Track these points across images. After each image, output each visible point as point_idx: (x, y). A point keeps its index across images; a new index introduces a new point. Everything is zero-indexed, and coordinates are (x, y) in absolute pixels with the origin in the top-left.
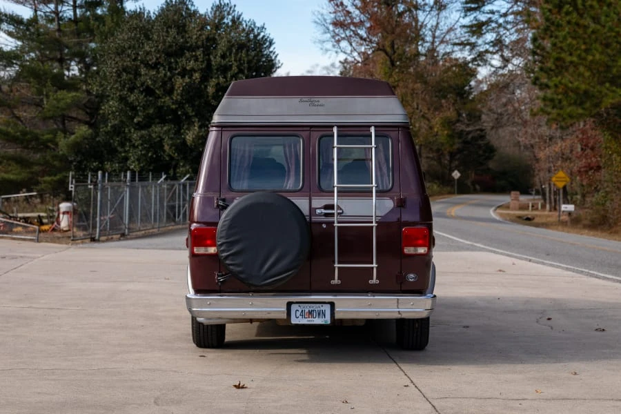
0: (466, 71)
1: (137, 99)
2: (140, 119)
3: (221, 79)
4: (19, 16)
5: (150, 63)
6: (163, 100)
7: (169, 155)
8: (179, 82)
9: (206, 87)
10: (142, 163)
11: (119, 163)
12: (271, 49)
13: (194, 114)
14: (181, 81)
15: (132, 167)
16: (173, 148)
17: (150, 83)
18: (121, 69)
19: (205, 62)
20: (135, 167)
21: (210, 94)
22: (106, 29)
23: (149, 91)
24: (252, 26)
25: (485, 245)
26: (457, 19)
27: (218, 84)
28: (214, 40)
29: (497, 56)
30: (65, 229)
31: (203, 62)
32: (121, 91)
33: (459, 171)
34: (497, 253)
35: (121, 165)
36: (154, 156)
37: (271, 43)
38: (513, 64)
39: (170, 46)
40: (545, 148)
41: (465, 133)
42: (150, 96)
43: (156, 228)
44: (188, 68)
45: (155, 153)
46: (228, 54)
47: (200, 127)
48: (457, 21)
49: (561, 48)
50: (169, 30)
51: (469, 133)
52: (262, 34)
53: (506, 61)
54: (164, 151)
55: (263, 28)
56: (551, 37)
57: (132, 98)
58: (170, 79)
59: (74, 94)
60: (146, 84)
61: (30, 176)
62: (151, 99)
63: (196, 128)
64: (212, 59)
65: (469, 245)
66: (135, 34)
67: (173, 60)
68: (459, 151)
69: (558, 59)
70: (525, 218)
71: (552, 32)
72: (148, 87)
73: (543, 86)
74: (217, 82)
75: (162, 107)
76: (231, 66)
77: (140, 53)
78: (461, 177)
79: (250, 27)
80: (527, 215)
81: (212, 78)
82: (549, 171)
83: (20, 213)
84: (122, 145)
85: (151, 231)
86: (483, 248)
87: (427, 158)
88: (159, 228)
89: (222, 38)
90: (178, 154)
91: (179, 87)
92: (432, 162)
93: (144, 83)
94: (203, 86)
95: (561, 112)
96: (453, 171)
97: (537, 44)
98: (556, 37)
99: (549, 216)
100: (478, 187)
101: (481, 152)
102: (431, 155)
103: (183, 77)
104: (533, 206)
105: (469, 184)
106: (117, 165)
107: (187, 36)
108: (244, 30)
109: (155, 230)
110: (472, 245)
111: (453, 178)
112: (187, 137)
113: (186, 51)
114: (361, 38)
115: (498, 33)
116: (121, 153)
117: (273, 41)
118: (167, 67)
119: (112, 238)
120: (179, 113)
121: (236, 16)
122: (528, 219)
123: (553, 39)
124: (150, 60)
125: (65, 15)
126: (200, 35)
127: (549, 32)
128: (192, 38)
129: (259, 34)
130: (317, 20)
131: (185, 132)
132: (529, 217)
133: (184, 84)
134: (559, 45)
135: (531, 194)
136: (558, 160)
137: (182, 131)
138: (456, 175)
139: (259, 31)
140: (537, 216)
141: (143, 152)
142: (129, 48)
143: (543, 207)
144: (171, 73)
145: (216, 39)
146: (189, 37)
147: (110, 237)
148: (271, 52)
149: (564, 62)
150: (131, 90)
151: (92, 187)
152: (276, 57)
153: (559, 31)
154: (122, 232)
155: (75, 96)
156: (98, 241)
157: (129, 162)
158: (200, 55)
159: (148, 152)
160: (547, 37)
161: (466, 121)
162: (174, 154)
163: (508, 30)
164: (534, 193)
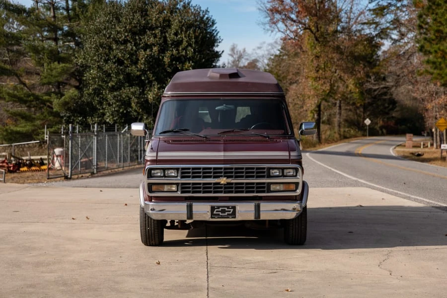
0: (372, 44)
1: (111, 68)
2: (113, 84)
3: (175, 52)
4: (22, 6)
5: (120, 40)
6: (130, 69)
7: (135, 111)
8: (143, 55)
9: (163, 57)
10: (116, 116)
11: (98, 118)
12: (214, 28)
13: (154, 78)
14: (143, 53)
15: (108, 120)
16: (139, 105)
17: (120, 55)
18: (98, 45)
19: (162, 38)
20: (110, 120)
21: (167, 63)
22: (89, 14)
23: (120, 62)
24: (199, 10)
25: (367, 181)
26: (366, 5)
27: (172, 55)
28: (169, 21)
29: (395, 32)
30: (58, 168)
31: (160, 38)
32: (98, 62)
33: (370, 119)
34: (373, 188)
35: (100, 119)
36: (125, 112)
37: (213, 23)
38: (408, 38)
39: (136, 27)
40: (432, 101)
41: (373, 90)
42: (121, 66)
43: (121, 167)
44: (149, 43)
45: (125, 109)
46: (179, 32)
47: (159, 89)
48: (367, 7)
49: (440, 22)
50: (135, 14)
51: (375, 90)
52: (206, 16)
53: (402, 35)
54: (132, 108)
55: (207, 11)
56: (433, 13)
57: (106, 67)
58: (136, 51)
59: (64, 65)
60: (117, 56)
61: (33, 128)
62: (121, 68)
63: (156, 89)
64: (168, 36)
65: (353, 180)
66: (109, 18)
67: (137, 38)
68: (370, 104)
69: (438, 31)
70: (416, 154)
71: (433, 10)
72: (119, 59)
73: (428, 53)
74: (171, 53)
75: (130, 74)
76: (182, 41)
77: (113, 32)
78: (371, 123)
79: (197, 11)
80: (418, 152)
81: (167, 51)
82: (436, 118)
83: (32, 156)
84: (101, 103)
85: (116, 170)
86: (365, 184)
87: (346, 109)
88: (123, 167)
89: (175, 20)
90: (142, 110)
91: (142, 58)
92: (350, 113)
93: (116, 56)
94: (161, 57)
95: (441, 72)
96: (365, 119)
97: (422, 20)
98: (437, 14)
99: (435, 153)
100: (384, 131)
101: (386, 105)
102: (348, 108)
103: (145, 50)
104: (424, 145)
105: (378, 129)
106: (96, 119)
107: (148, 18)
108: (192, 13)
109: (121, 169)
110: (356, 181)
111: (366, 125)
112: (149, 97)
113: (147, 30)
114: (292, 20)
115: (396, 14)
116: (100, 109)
117: (215, 22)
118: (133, 43)
119: (82, 176)
120: (143, 78)
121: (186, 3)
122: (419, 155)
123: (434, 15)
124: (120, 38)
125: (59, 5)
126: (159, 17)
127: (431, 11)
128: (152, 20)
129: (204, 16)
130: (260, 8)
131: (147, 93)
132: (420, 153)
133: (146, 56)
134: (439, 20)
135: (424, 136)
136: (442, 109)
137: (146, 92)
138: (368, 122)
139: (204, 14)
140: (425, 152)
141: (116, 109)
142: (105, 29)
143: (432, 145)
144: (136, 47)
145: (170, 21)
146: (150, 19)
147: (80, 176)
148: (213, 30)
149: (443, 33)
150: (106, 61)
151: (64, 137)
152: (217, 34)
153: (439, 9)
154: (92, 171)
155: (65, 66)
156: (70, 179)
157: (105, 117)
158: (158, 33)
159: (120, 108)
160: (430, 14)
161: (373, 81)
162: (139, 110)
163: (404, 12)
164: (425, 134)
